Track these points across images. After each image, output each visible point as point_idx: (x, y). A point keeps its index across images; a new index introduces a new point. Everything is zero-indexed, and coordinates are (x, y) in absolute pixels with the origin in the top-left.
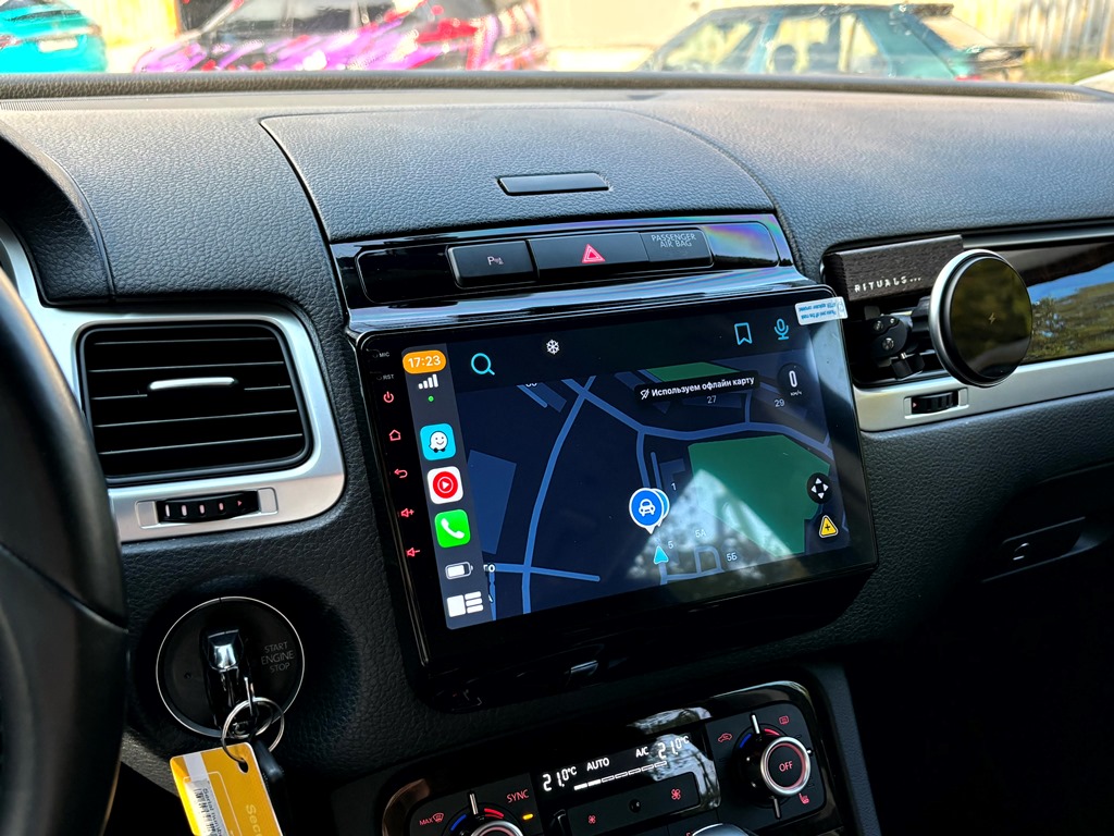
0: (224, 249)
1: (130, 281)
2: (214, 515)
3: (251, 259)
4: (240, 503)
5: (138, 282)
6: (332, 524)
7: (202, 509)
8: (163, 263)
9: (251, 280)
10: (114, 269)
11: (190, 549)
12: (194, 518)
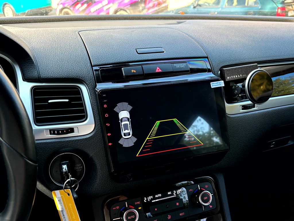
0: (67, 68)
1: (44, 76)
2: (63, 133)
3: (73, 71)
4: (69, 131)
5: (46, 76)
6: (91, 136)
7: (60, 132)
8: (52, 71)
9: (73, 76)
10: (40, 72)
11: (57, 142)
12: (58, 134)
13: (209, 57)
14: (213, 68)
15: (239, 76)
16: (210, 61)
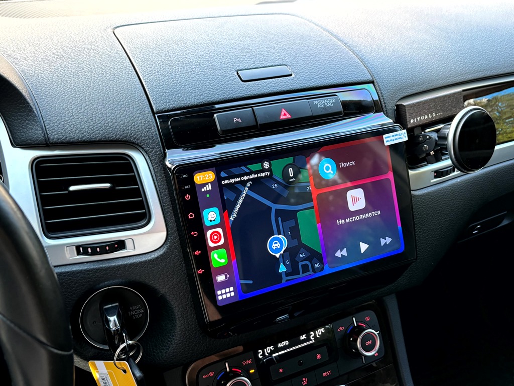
1: (56, 136)
2: (104, 251)
4: (116, 246)
6: (161, 256)
7: (98, 249)
8: (72, 126)
11: (93, 269)
12: (94, 253)
13: (377, 82)
14: (385, 103)
15: (430, 117)
16: (378, 89)
